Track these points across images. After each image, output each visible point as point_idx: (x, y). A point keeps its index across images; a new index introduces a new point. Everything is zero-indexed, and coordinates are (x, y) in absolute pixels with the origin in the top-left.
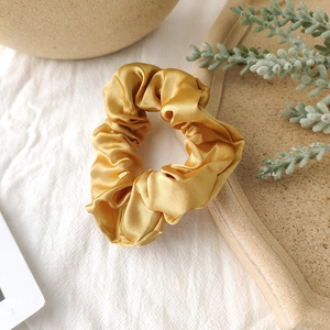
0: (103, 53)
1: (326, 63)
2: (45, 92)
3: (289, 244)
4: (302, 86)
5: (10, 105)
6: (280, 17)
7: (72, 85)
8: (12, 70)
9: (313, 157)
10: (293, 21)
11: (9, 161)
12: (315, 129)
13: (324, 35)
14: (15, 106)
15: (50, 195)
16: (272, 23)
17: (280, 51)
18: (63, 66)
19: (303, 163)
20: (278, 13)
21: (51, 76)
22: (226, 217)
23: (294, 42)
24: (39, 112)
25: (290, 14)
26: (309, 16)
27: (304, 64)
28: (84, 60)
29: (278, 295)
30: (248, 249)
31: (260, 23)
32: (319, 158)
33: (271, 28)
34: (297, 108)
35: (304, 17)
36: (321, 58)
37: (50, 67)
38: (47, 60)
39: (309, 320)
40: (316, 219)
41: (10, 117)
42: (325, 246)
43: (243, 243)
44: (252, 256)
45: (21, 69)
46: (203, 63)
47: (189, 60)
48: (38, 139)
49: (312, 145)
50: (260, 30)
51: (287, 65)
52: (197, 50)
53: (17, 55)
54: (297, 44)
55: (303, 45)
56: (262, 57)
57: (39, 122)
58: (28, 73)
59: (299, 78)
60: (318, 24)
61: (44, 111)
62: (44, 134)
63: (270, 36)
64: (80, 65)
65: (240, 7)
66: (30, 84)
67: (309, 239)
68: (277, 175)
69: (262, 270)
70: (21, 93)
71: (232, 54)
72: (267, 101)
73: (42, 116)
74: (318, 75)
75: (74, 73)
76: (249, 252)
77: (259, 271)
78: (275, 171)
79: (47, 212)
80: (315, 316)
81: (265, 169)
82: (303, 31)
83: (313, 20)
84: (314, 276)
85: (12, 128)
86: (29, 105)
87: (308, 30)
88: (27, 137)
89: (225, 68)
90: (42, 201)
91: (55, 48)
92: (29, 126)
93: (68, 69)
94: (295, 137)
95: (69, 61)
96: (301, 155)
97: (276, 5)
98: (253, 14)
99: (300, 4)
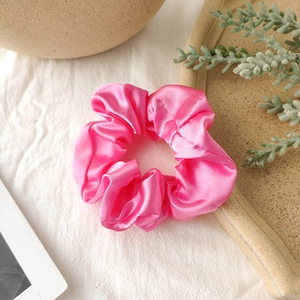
0: (98, 52)
1: (297, 60)
2: (48, 91)
3: (274, 222)
4: (277, 81)
5: (17, 103)
6: (255, 19)
7: (72, 82)
8: (16, 71)
9: (290, 145)
10: (267, 21)
11: (22, 154)
12: (292, 124)
13: (294, 33)
14: (21, 104)
15: (61, 183)
16: (247, 24)
17: (258, 54)
18: (63, 64)
19: (283, 151)
20: (253, 15)
21: (52, 74)
23: (268, 41)
24: (44, 109)
25: (263, 16)
26: (280, 17)
27: (279, 63)
28: (80, 59)
29: (269, 269)
30: (241, 231)
31: (236, 25)
32: (295, 146)
33: (247, 29)
34: (273, 101)
35: (276, 18)
36: (293, 56)
37: (50, 66)
38: (46, 60)
39: (297, 289)
40: (296, 198)
41: (18, 114)
45: (24, 70)
46: (189, 64)
47: (176, 62)
48: (46, 133)
49: (289, 135)
50: (238, 30)
51: (265, 66)
52: (183, 53)
53: (19, 57)
54: (271, 43)
55: (276, 44)
56: (241, 57)
57: (45, 118)
58: (31, 73)
59: (276, 75)
60: (288, 23)
61: (49, 108)
62: (50, 128)
63: (246, 36)
64: (77, 64)
65: (219, 12)
66: (33, 83)
67: (290, 217)
68: (261, 163)
69: (254, 248)
70: (26, 92)
71: (213, 54)
72: (246, 94)
73: (47, 113)
74: (291, 70)
75: (72, 71)
76: (242, 233)
77: (251, 249)
78: (259, 159)
79: (61, 199)
81: (250, 159)
82: (275, 29)
83: (284, 20)
84: (297, 248)
85: (21, 124)
86: (35, 102)
87: (280, 30)
88: (35, 132)
89: (208, 67)
90: (56, 189)
91: (55, 51)
92: (36, 121)
93: (66, 68)
94: (272, 126)
95: (67, 60)
96: (280, 144)
97: (251, 8)
98: (231, 17)
99: (272, 7)
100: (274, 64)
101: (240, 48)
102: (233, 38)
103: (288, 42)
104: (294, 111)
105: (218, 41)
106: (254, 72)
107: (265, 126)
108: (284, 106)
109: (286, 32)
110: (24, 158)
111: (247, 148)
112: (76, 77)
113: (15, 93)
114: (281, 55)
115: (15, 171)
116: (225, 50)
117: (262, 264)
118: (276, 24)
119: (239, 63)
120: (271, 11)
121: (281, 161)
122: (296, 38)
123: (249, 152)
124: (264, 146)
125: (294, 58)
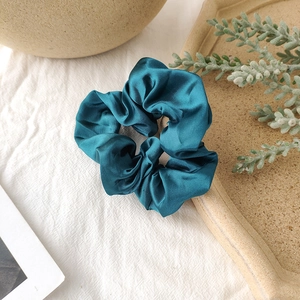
0: (94, 53)
1: (288, 70)
2: (42, 88)
4: (269, 90)
5: (10, 100)
6: (249, 30)
7: (66, 82)
8: (11, 68)
9: (280, 153)
10: (261, 33)
11: (12, 150)
12: (283, 131)
13: (286, 45)
14: (14, 100)
15: (50, 179)
16: (242, 34)
17: (252, 63)
18: (59, 63)
19: (272, 159)
20: (247, 26)
21: (47, 73)
22: (208, 207)
23: (261, 51)
24: (37, 106)
25: (258, 27)
26: (273, 29)
27: (272, 73)
28: (75, 59)
29: (254, 272)
30: (228, 234)
31: (232, 34)
32: (285, 154)
33: (241, 39)
34: (264, 110)
35: (270, 30)
36: (284, 67)
37: (45, 64)
38: (42, 58)
39: (282, 293)
40: (283, 205)
41: (10, 109)
42: (291, 228)
43: (224, 229)
44: (232, 241)
45: (19, 68)
47: (171, 66)
48: (37, 130)
49: (279, 143)
50: (232, 40)
51: (258, 75)
52: (178, 58)
53: (15, 54)
54: (264, 54)
55: (269, 55)
56: (235, 65)
57: (37, 115)
58: (25, 70)
59: (268, 84)
60: (281, 36)
61: (42, 105)
62: (42, 126)
63: (241, 46)
64: (72, 64)
65: (215, 20)
66: (27, 81)
67: (277, 223)
68: (250, 170)
69: (241, 252)
70: (20, 89)
71: (208, 61)
72: (237, 102)
73: (40, 110)
74: (282, 80)
75: (67, 71)
76: (230, 237)
77: (238, 253)
78: (248, 166)
80: (287, 290)
81: (240, 165)
82: (268, 41)
83: (278, 32)
84: (283, 254)
85: (12, 120)
86: (28, 99)
87: (273, 41)
88: (27, 128)
90: (45, 186)
91: (51, 49)
92: (28, 118)
93: (61, 67)
94: (262, 134)
95: (63, 59)
96: (269, 152)
97: (246, 19)
98: (226, 26)
99: (266, 18)
100: (267, 73)
101: (233, 57)
102: (227, 48)
103: (279, 54)
104: (285, 119)
105: (212, 50)
106: (248, 80)
107: (255, 133)
108: (276, 114)
109: (278, 44)
110: (14, 155)
111: (236, 154)
112: (70, 76)
113: (9, 90)
114: (274, 65)
115: (5, 166)
116: (218, 58)
117: (249, 268)
118: (269, 36)
119: (233, 71)
120: (264, 23)
121: (270, 169)
122: (287, 51)
123: (239, 158)
124: (254, 153)
125: (285, 69)
